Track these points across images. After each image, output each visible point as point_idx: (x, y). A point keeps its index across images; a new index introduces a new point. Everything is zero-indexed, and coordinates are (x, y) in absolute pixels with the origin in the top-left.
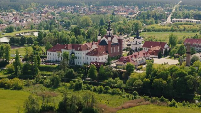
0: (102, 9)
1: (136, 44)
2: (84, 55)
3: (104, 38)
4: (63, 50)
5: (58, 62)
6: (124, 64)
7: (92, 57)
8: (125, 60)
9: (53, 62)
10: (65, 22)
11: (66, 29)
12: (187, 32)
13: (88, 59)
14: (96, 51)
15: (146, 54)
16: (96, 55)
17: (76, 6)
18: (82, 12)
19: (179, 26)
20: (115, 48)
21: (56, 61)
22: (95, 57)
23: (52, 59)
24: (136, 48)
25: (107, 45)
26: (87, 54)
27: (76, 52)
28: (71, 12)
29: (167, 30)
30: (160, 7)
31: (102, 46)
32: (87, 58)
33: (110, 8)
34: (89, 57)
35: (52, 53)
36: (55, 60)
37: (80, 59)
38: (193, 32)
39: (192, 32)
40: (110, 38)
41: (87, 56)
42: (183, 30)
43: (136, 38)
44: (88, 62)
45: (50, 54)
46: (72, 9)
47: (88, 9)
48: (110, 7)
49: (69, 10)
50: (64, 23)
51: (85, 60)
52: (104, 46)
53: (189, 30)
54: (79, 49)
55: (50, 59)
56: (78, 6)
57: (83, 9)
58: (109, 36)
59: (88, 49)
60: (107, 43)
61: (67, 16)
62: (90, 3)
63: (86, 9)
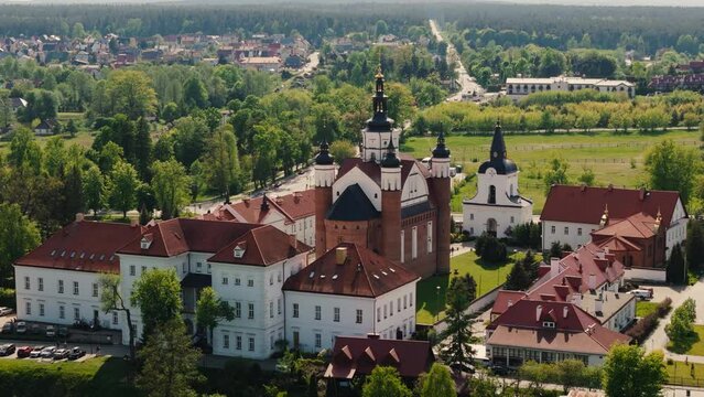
0: (162, 48)
1: (492, 200)
2: (274, 292)
3: (356, 176)
4: (126, 261)
5: (95, 336)
6: (544, 344)
7: (328, 302)
8: (545, 317)
9: (62, 335)
10: (31, 99)
11: (44, 131)
12: (616, 133)
13: (296, 314)
14: (347, 261)
15: (611, 266)
16: (353, 286)
17: (46, 37)
18: (83, 58)
19: (569, 106)
20: (415, 233)
21: (81, 326)
22: (348, 305)
23: (52, 316)
24: (492, 222)
25: (378, 215)
26: (292, 284)
27: (219, 271)
28: (38, 57)
29: (522, 128)
30: (392, 37)
31: (350, 225)
32: (290, 310)
33: (192, 42)
34: (306, 301)
35: (51, 276)
36: (70, 319)
37: (251, 315)
38: (645, 133)
39: (641, 133)
40: (390, 177)
41: (293, 297)
42: (598, 126)
43: (490, 170)
44: (296, 335)
45: (34, 284)
46: (35, 48)
47: (104, 46)
48: (192, 39)
49: (26, 52)
50: (25, 103)
51: (278, 319)
52: (364, 225)
53: (625, 127)
54: (239, 252)
55: (35, 316)
56: (56, 35)
57: (83, 47)
58: (391, 161)
59: (292, 253)
60: (377, 204)
61: (26, 75)
62: (105, 25)
63: (94, 49)
